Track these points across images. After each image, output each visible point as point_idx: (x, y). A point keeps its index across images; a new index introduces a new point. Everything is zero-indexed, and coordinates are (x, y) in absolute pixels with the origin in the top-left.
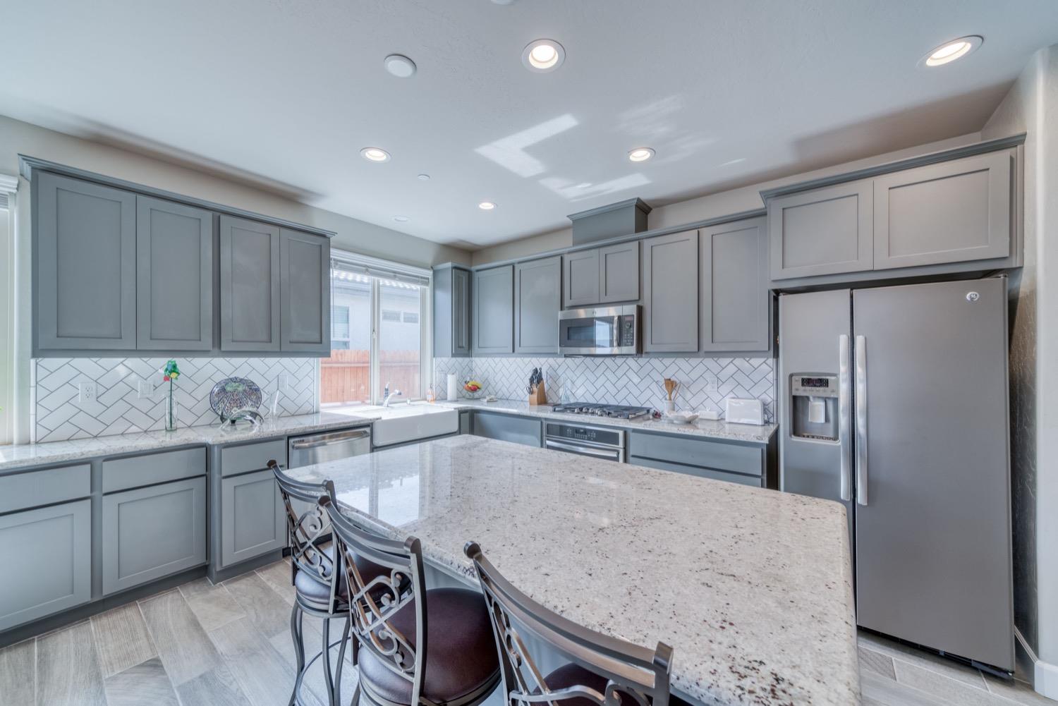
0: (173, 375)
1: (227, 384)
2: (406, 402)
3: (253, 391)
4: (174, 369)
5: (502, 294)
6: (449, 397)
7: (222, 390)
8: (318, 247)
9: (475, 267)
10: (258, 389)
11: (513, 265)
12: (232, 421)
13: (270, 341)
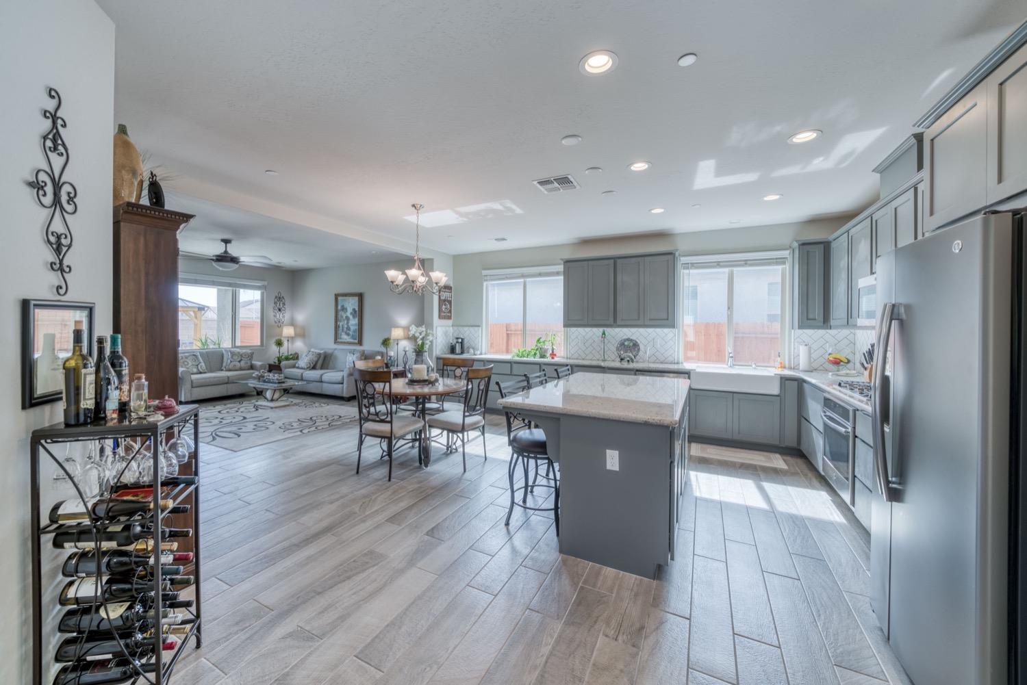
0: (604, 336)
1: (625, 341)
2: (751, 366)
3: (635, 345)
4: (604, 333)
5: (843, 263)
6: (801, 367)
7: (622, 344)
8: (668, 261)
9: (831, 238)
10: (638, 345)
11: (848, 231)
12: (622, 359)
13: (639, 319)
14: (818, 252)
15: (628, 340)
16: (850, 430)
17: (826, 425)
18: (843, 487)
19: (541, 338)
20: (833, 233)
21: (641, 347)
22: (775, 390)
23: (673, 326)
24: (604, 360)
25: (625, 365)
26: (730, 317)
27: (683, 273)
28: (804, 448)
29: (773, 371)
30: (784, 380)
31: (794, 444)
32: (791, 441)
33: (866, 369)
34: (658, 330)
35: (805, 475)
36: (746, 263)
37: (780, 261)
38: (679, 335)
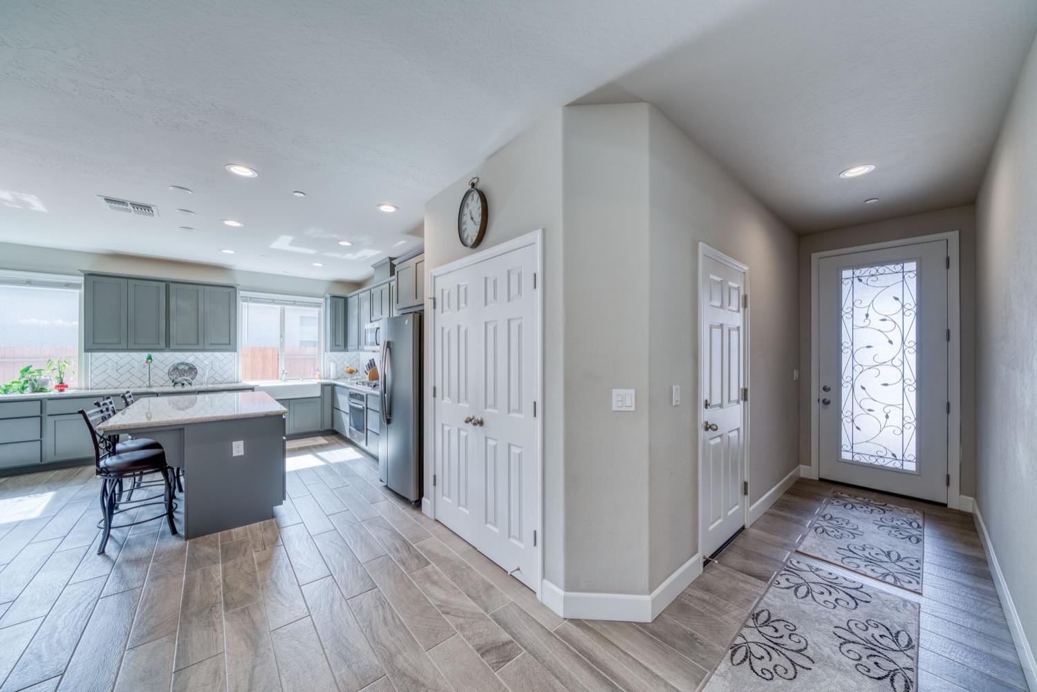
0: (149, 361)
1: (179, 365)
2: (299, 379)
3: (192, 369)
4: (150, 358)
5: (356, 313)
6: (332, 376)
7: (176, 368)
8: (229, 293)
9: (348, 295)
10: (196, 369)
11: (358, 294)
12: (176, 383)
13: (198, 344)
14: (341, 302)
15: (183, 364)
16: (365, 406)
17: (351, 407)
18: (360, 439)
19: (31, 366)
20: (351, 292)
21: (199, 371)
22: (318, 393)
23: (235, 350)
24: (150, 386)
25: (179, 388)
26: (282, 343)
27: (242, 305)
28: (336, 428)
29: (315, 382)
30: (323, 386)
31: (330, 427)
32: (327, 426)
33: (367, 374)
34: (218, 354)
35: (338, 443)
36: (294, 303)
37: (318, 305)
38: (238, 359)
